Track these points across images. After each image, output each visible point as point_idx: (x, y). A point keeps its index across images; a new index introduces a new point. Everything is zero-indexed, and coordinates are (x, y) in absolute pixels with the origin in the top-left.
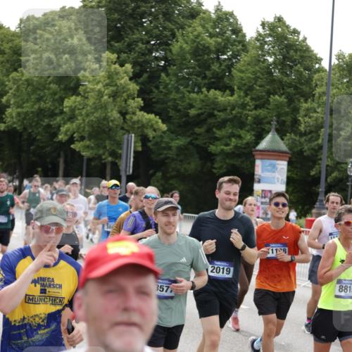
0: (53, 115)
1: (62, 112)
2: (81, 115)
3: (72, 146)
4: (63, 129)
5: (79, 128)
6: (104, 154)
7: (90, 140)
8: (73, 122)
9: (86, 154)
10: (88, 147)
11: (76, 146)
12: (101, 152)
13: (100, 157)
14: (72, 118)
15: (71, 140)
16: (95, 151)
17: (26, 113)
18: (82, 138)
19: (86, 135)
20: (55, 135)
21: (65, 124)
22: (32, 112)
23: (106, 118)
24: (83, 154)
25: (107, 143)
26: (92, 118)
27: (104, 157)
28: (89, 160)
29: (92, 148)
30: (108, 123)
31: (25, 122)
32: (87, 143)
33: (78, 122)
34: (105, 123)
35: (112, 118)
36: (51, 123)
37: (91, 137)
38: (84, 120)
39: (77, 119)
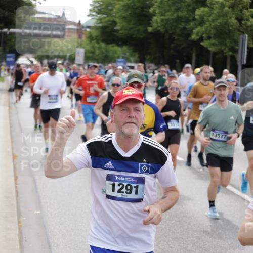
0: (187, 21)
1: (194, 19)
2: (209, 21)
3: (202, 44)
4: (195, 31)
5: (206, 30)
6: (225, 49)
7: (215, 39)
8: (202, 26)
9: (211, 49)
10: (213, 44)
11: (205, 44)
12: (223, 48)
13: (222, 52)
14: (202, 23)
15: (201, 39)
16: (219, 47)
17: (168, 20)
18: (209, 38)
19: (212, 36)
20: (189, 35)
21: (196, 27)
22: (172, 19)
23: (226, 23)
24: (210, 49)
25: (228, 41)
26: (217, 23)
27: (225, 51)
28: (215, 54)
29: (216, 45)
30: (229, 27)
31: (167, 26)
32: (213, 41)
33: (206, 25)
34: (226, 26)
35: (232, 24)
36: (187, 27)
37: (216, 36)
38: (210, 25)
39: (205, 24)
